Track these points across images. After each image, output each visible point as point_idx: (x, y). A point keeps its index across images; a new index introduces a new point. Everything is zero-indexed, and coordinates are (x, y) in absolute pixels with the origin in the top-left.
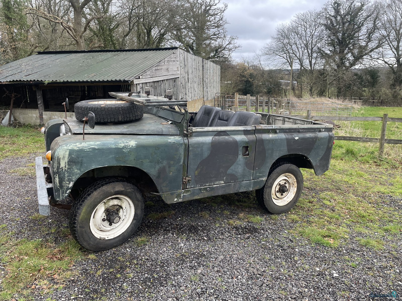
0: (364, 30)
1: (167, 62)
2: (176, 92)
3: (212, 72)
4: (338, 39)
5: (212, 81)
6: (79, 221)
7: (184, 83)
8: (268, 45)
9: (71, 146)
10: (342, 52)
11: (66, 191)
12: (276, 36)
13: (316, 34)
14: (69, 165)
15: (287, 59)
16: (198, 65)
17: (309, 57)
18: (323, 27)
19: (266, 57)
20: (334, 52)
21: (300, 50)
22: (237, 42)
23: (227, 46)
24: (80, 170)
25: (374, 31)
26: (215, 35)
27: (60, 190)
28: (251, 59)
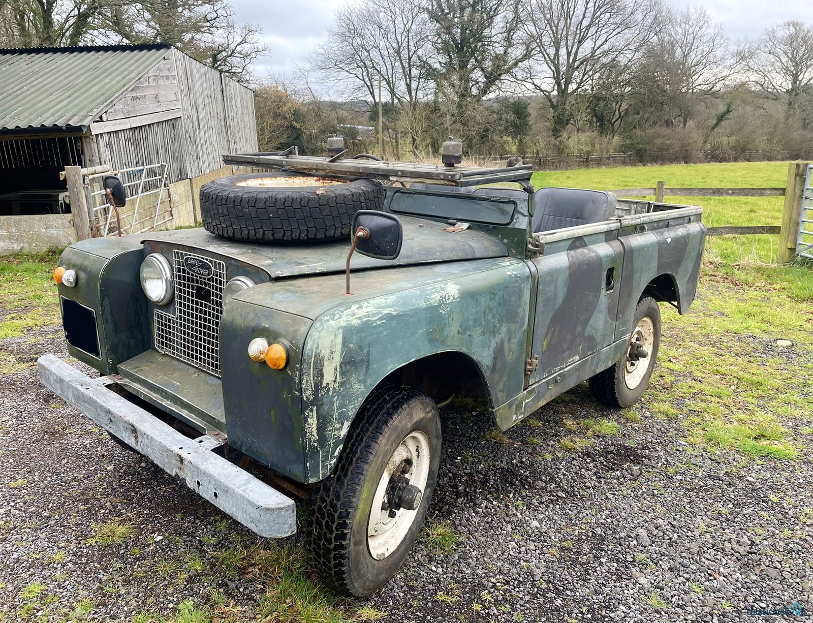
0: (499, 24)
1: (154, 80)
2: (180, 152)
3: (239, 105)
4: (454, 40)
5: (242, 126)
6: (355, 527)
7: (191, 130)
8: (322, 47)
9: (344, 318)
10: (463, 66)
11: (333, 452)
12: (336, 30)
13: (414, 27)
14: (343, 374)
15: (363, 80)
16: (212, 87)
17: (405, 77)
18: (425, 16)
19: (320, 73)
20: (449, 65)
21: (387, 59)
22: (259, 40)
23: (239, 49)
24: (364, 382)
25: (516, 26)
26: (208, 21)
27: (318, 451)
28: (291, 77)
